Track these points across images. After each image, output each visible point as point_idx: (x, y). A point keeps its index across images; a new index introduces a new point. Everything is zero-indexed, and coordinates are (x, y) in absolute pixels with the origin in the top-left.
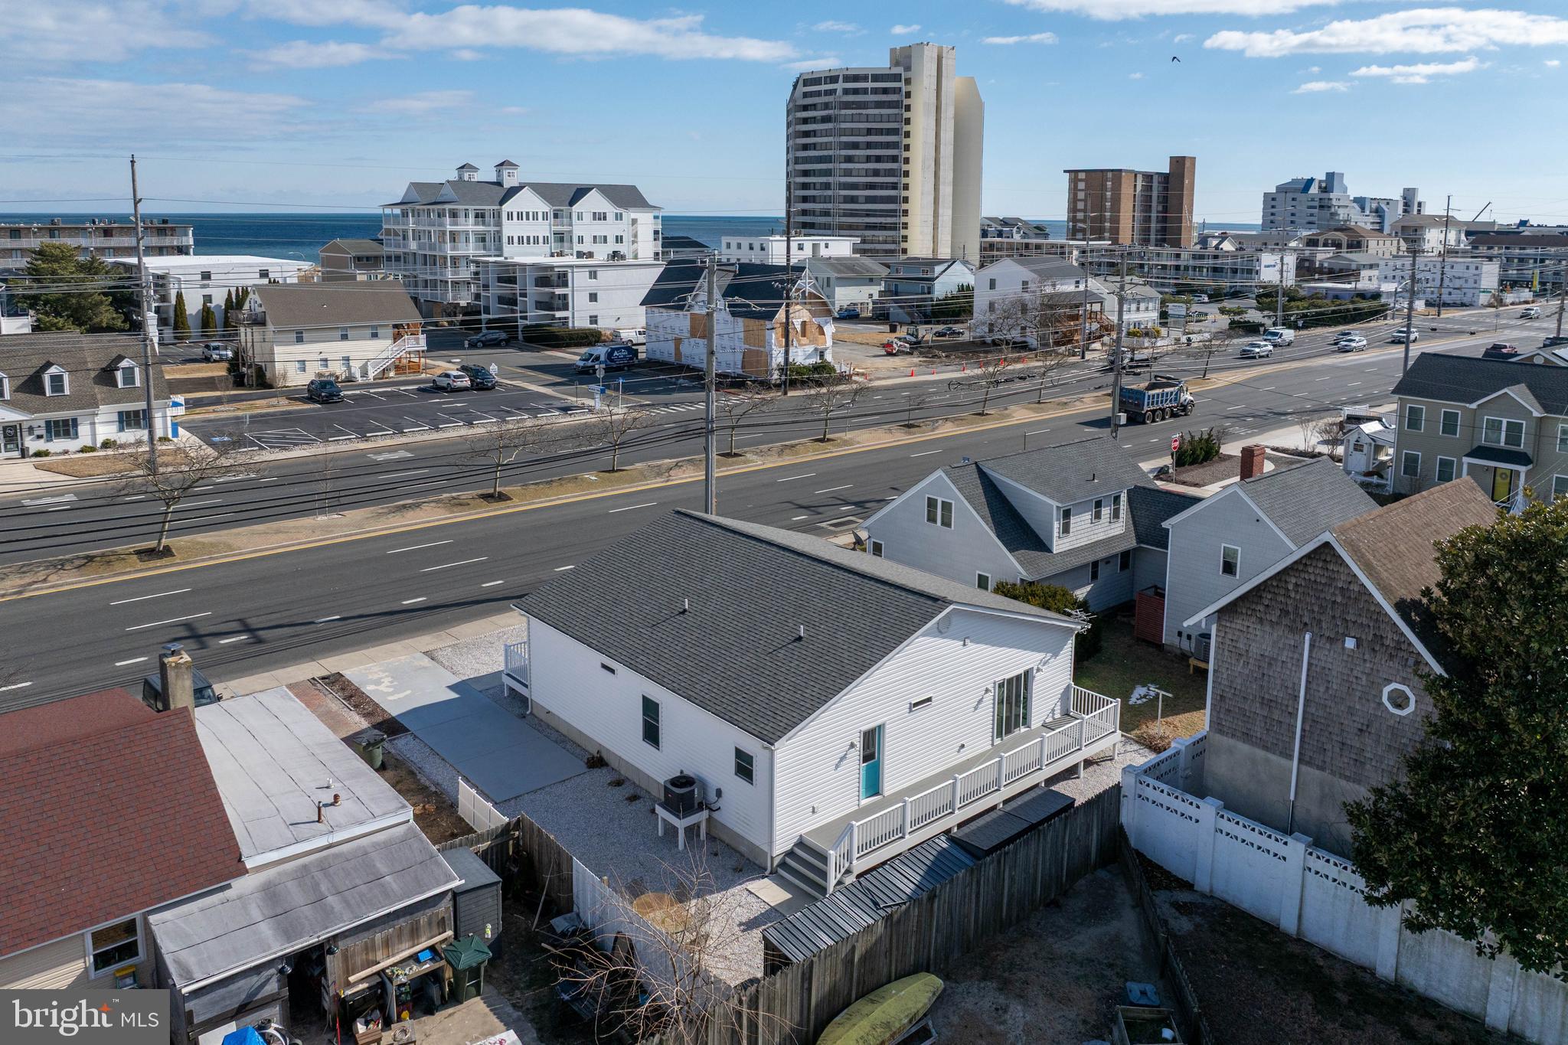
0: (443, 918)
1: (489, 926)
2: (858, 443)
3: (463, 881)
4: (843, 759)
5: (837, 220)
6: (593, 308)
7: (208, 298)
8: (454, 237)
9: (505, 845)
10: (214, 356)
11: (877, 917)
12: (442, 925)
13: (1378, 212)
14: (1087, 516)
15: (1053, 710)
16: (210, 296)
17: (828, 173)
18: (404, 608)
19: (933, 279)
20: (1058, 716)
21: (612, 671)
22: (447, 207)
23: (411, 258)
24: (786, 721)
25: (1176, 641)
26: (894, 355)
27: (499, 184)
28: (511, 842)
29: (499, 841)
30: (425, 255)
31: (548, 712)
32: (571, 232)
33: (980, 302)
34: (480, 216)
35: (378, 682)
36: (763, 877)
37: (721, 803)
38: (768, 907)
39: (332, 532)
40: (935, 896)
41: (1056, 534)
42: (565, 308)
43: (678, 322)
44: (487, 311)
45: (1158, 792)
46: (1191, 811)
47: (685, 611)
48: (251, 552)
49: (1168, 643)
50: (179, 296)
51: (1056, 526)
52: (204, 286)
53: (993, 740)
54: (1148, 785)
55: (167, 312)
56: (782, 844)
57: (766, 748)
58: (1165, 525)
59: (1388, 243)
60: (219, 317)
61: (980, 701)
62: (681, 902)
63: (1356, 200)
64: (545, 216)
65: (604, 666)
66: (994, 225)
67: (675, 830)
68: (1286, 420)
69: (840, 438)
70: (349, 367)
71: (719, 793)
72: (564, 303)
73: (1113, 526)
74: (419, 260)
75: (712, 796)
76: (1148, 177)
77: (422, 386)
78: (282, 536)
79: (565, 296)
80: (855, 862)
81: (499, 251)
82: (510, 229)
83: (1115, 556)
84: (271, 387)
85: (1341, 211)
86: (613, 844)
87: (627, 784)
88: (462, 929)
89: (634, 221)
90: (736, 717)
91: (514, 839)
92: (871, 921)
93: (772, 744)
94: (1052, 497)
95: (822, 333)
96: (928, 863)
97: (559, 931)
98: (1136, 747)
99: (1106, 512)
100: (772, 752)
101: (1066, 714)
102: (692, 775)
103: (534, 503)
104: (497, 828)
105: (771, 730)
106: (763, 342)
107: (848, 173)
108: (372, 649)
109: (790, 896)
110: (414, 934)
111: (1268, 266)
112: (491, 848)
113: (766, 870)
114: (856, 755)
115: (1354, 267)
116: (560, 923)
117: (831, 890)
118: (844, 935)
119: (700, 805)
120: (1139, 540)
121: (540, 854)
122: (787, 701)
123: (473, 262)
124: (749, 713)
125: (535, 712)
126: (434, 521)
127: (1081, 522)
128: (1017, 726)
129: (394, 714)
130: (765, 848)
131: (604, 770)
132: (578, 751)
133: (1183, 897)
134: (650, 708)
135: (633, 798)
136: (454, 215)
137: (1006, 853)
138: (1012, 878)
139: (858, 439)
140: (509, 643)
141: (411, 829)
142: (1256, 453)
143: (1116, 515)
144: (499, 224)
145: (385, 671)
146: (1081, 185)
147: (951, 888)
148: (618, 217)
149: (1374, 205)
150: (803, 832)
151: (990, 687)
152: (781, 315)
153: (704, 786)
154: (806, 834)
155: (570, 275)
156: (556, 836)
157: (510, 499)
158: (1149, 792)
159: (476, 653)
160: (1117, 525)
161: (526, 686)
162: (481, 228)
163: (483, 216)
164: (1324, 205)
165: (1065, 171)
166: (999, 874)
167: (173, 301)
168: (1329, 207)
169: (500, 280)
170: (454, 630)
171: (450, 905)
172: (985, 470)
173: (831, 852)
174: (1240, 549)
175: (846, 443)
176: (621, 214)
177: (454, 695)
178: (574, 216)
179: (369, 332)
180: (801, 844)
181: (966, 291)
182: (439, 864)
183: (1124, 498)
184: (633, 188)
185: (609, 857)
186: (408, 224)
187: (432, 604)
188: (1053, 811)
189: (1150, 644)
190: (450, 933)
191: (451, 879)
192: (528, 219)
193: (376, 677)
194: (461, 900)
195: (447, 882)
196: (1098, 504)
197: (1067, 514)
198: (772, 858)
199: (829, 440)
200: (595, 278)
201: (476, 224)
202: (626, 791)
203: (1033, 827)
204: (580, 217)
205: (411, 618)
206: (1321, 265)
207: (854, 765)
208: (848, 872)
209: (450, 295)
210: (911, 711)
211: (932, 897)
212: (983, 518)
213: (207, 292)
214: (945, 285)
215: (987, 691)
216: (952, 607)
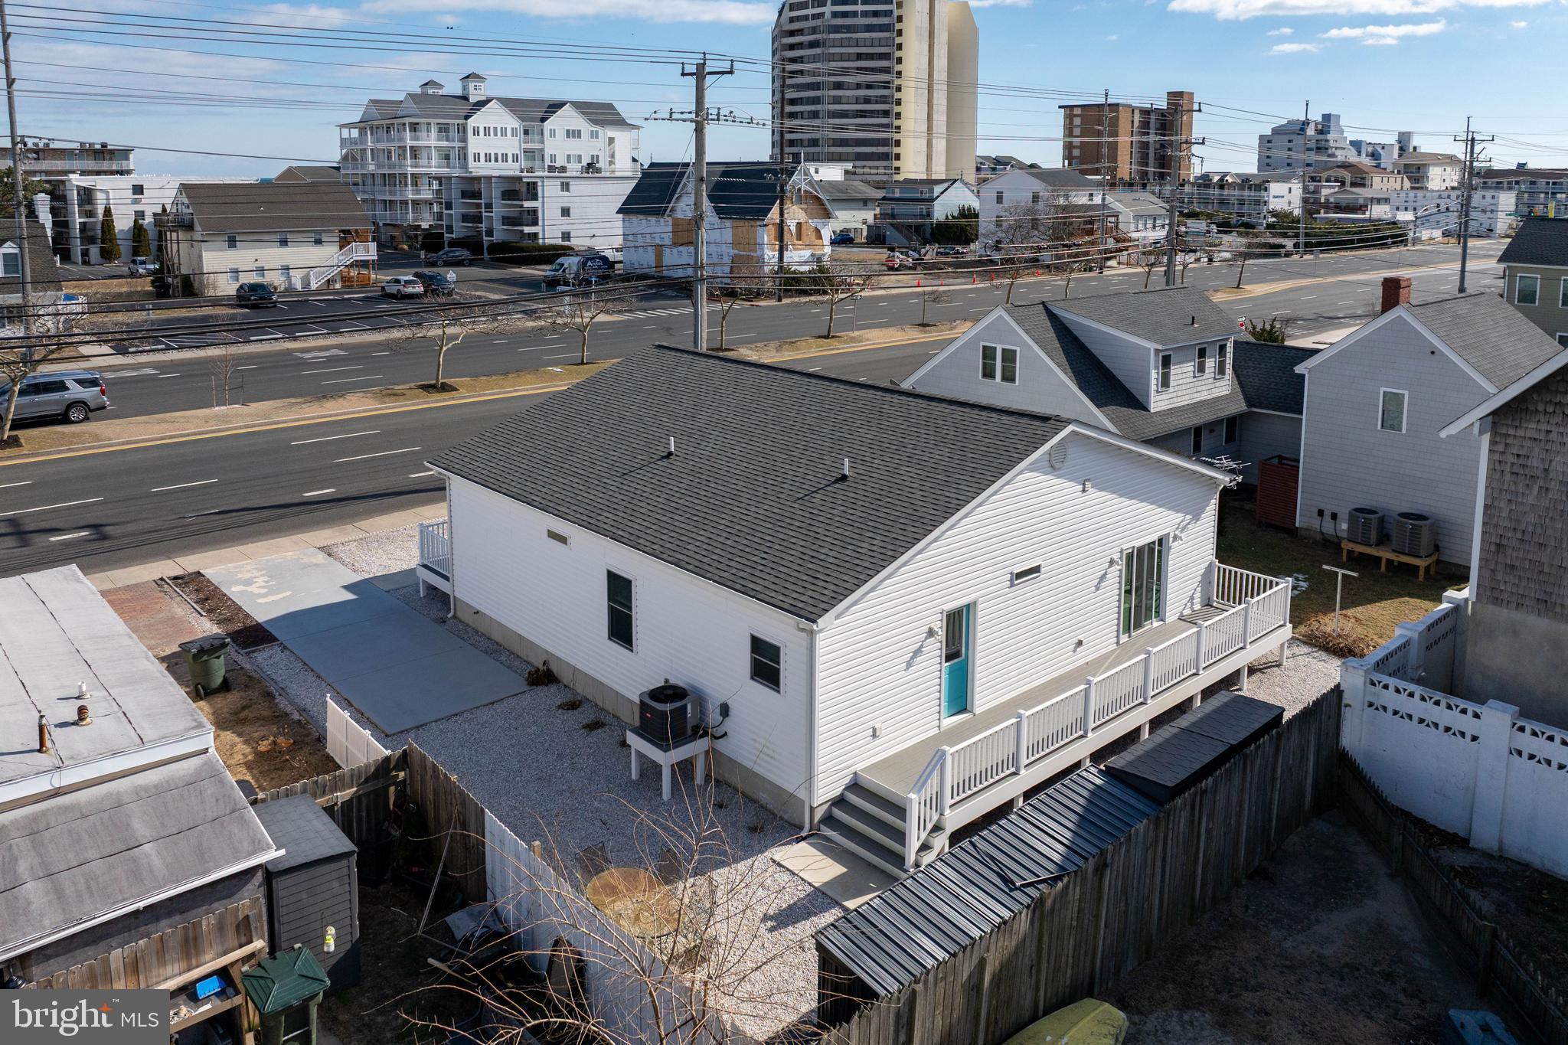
0: (247, 917)
1: (331, 930)
2: (868, 340)
3: (282, 852)
4: (917, 652)
5: (827, 149)
6: (564, 225)
7: (140, 215)
8: (415, 152)
9: (382, 794)
10: (141, 271)
11: (1016, 908)
12: (244, 931)
13: (1374, 155)
14: (1189, 367)
15: (1192, 598)
16: (143, 212)
17: (816, 101)
18: (305, 500)
19: (932, 200)
20: (1197, 607)
21: (562, 539)
22: (407, 120)
23: (369, 181)
24: (833, 587)
25: (1315, 523)
26: (897, 270)
27: (465, 98)
28: (392, 789)
29: (369, 787)
30: (385, 174)
31: (477, 612)
32: (542, 150)
33: (985, 223)
34: (443, 130)
35: (249, 582)
36: (798, 840)
37: (729, 725)
38: (809, 889)
39: (230, 422)
40: (1105, 865)
41: (1153, 388)
42: (535, 223)
43: (660, 229)
44: (450, 229)
45: (1404, 696)
46: (1466, 723)
47: (670, 454)
48: (123, 444)
49: (1304, 526)
50: (108, 212)
51: (1154, 376)
52: (136, 202)
53: (1118, 637)
54: (1386, 687)
55: (94, 230)
56: (826, 788)
57: (803, 630)
58: (1299, 369)
59: (1392, 180)
60: (152, 234)
61: (1102, 578)
62: (667, 882)
63: (1353, 143)
64: (514, 132)
65: (552, 535)
66: (986, 163)
67: (657, 768)
68: (1341, 323)
69: (847, 335)
70: (289, 277)
71: (725, 710)
72: (533, 217)
73: (1218, 384)
74: (378, 181)
75: (713, 717)
76: (1145, 112)
77: (369, 295)
78: (164, 425)
79: (535, 211)
80: (947, 812)
81: (464, 165)
82: (475, 145)
83: (1219, 422)
84: (195, 295)
85: (1338, 153)
86: (560, 793)
87: (585, 706)
88: (284, 937)
89: (611, 140)
90: (751, 585)
91: (397, 784)
92: (1007, 914)
93: (814, 621)
94: (1149, 339)
95: (820, 237)
96: (1078, 809)
97: (459, 935)
98: (1306, 649)
99: (1210, 363)
100: (812, 633)
101: (1208, 604)
102: (681, 684)
103: (484, 395)
104: (367, 766)
105: (811, 601)
106: (755, 245)
107: (837, 100)
108: (250, 545)
109: (845, 870)
110: (191, 947)
111: (1277, 197)
112: (357, 798)
113: (801, 828)
114: (935, 648)
115: (1361, 201)
116: (461, 923)
117: (911, 858)
118: (965, 941)
119: (696, 728)
120: (1250, 402)
121: (437, 808)
122: (831, 560)
123: (435, 178)
124: (773, 579)
125: (459, 614)
126: (359, 412)
127: (1182, 372)
128: (1148, 617)
129: (260, 621)
130: (802, 794)
131: (553, 688)
132: (517, 663)
133: (1458, 858)
134: (619, 588)
135: (594, 726)
136: (414, 127)
137: (1204, 792)
138: (1209, 833)
139: (866, 336)
140: (426, 522)
141: (209, 764)
142: (1403, 284)
143: (1221, 370)
144: (464, 140)
145: (259, 570)
146: (1077, 121)
147: (1128, 851)
148: (594, 135)
149: (1370, 149)
150: (858, 768)
151: (1116, 557)
152: (774, 214)
153: (700, 700)
154: (866, 769)
155: (540, 184)
156: (460, 778)
157: (456, 390)
158: (1388, 698)
159: (391, 548)
160: (1222, 383)
161: (447, 578)
162: (445, 144)
163: (447, 130)
164: (1322, 148)
165: (1060, 107)
166: (1193, 825)
167: (101, 217)
168: (1327, 149)
169: (465, 194)
170: (366, 524)
171: (261, 894)
172: (1056, 311)
173: (913, 796)
174: (1406, 393)
175: (853, 340)
176: (597, 132)
177: (349, 596)
178: (546, 133)
179: (313, 236)
180: (855, 786)
181: (967, 214)
182: (244, 822)
183: (1230, 348)
184: (610, 106)
185: (554, 813)
186: (366, 143)
187: (343, 496)
188: (1257, 726)
189: (1277, 528)
190: (259, 944)
191: (259, 847)
192: (496, 135)
193: (247, 576)
194: (279, 884)
195: (253, 853)
196: (1202, 353)
197: (1166, 362)
198: (812, 809)
199: (833, 337)
200: (568, 190)
201: (439, 140)
202: (584, 715)
203: (1234, 751)
204: (553, 133)
205: (310, 511)
206: (1327, 200)
207: (933, 665)
208: (937, 828)
209: (411, 216)
210: (1012, 585)
211: (1101, 869)
212: (1059, 365)
213: (138, 208)
214: (945, 207)
215: (1112, 562)
216: (1071, 428)
